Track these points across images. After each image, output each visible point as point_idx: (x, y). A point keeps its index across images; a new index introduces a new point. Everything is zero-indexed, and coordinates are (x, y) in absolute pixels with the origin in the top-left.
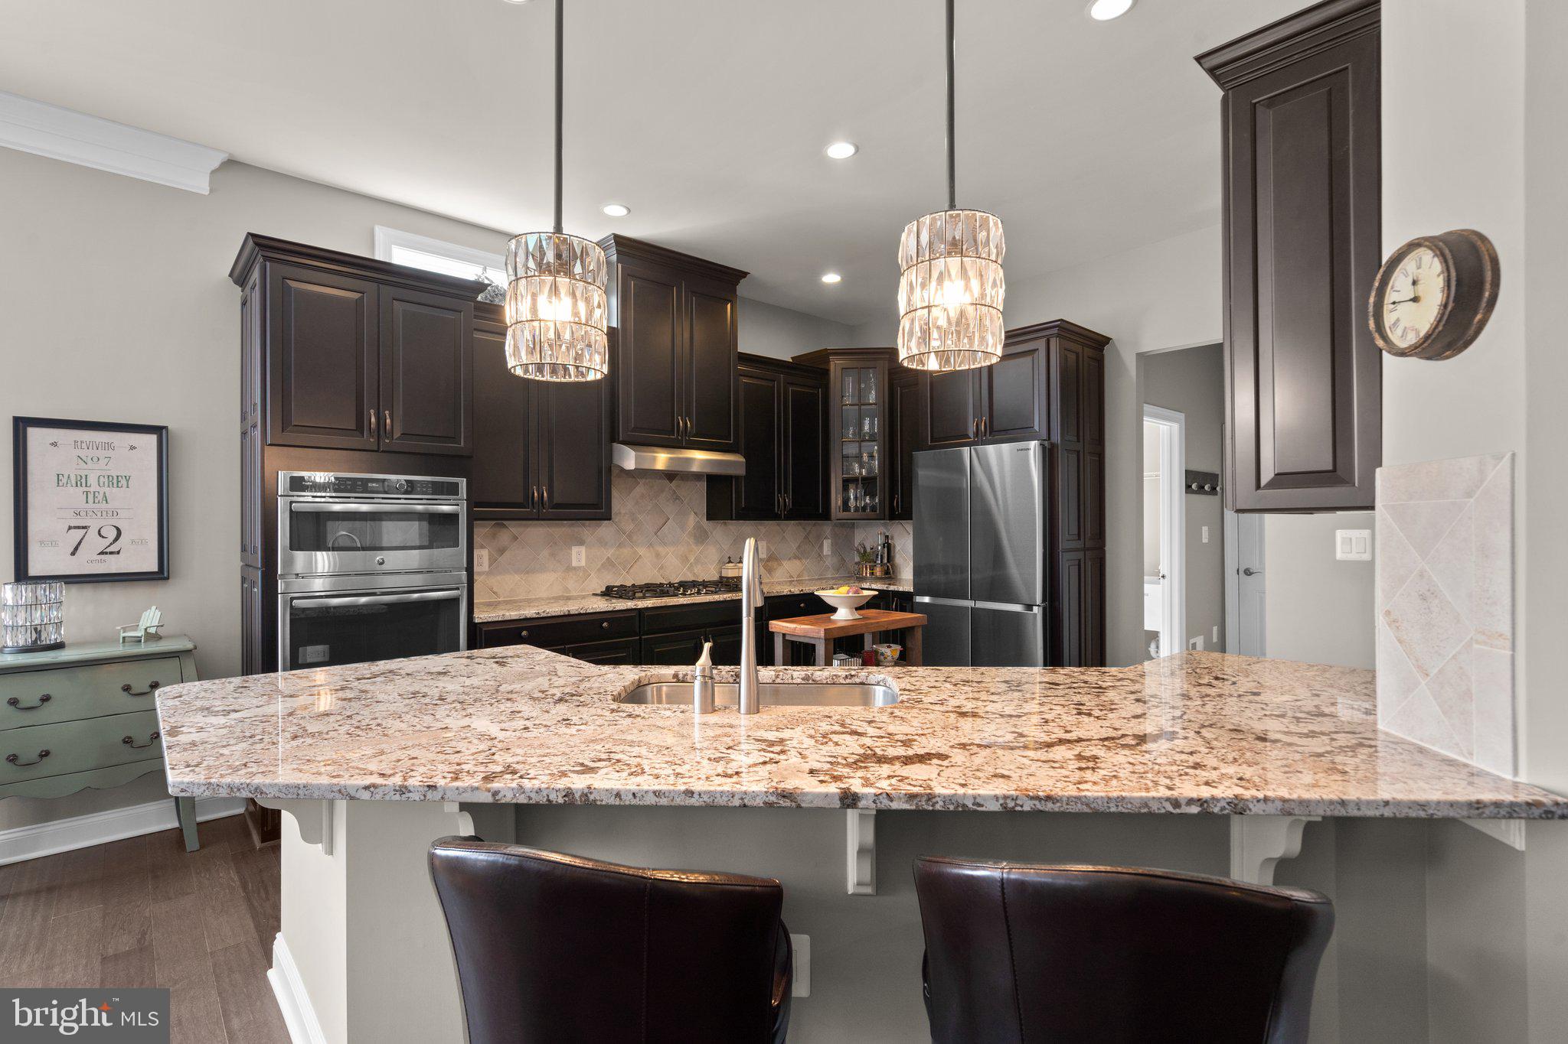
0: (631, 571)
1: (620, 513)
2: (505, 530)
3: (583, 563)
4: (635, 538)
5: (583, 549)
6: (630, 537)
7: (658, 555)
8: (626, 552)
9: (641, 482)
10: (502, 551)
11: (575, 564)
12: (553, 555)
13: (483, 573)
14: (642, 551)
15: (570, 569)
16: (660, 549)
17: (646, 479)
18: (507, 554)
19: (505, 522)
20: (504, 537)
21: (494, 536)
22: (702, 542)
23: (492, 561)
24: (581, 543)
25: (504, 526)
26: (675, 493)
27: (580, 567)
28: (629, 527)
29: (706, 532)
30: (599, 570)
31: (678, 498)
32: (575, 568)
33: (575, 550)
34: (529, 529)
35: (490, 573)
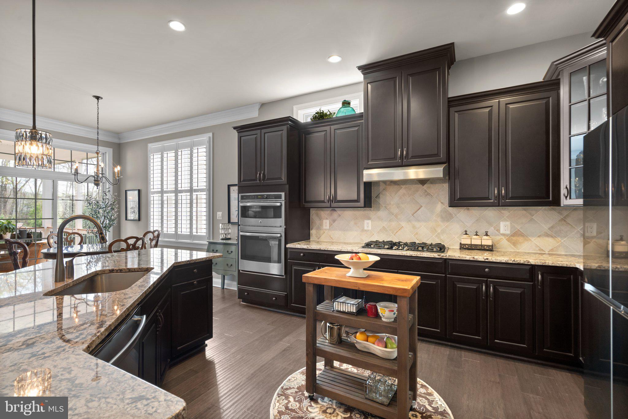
0: (397, 234)
1: (390, 204)
2: (335, 212)
3: (370, 228)
4: (399, 217)
5: (370, 222)
6: (396, 216)
7: (414, 227)
8: (394, 224)
9: (404, 187)
10: (334, 221)
11: (366, 228)
12: (356, 224)
13: (327, 229)
14: (403, 224)
15: (363, 230)
16: (417, 224)
17: (406, 185)
18: (336, 222)
19: (336, 209)
20: (335, 215)
21: (331, 214)
22: (448, 221)
23: (331, 225)
24: (369, 218)
25: (335, 210)
26: (426, 191)
27: (368, 230)
28: (395, 211)
29: (450, 214)
30: (378, 232)
31: (428, 194)
32: (366, 230)
33: (366, 222)
34: (345, 212)
35: (329, 229)
